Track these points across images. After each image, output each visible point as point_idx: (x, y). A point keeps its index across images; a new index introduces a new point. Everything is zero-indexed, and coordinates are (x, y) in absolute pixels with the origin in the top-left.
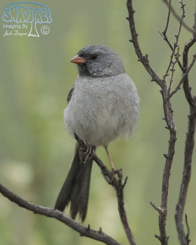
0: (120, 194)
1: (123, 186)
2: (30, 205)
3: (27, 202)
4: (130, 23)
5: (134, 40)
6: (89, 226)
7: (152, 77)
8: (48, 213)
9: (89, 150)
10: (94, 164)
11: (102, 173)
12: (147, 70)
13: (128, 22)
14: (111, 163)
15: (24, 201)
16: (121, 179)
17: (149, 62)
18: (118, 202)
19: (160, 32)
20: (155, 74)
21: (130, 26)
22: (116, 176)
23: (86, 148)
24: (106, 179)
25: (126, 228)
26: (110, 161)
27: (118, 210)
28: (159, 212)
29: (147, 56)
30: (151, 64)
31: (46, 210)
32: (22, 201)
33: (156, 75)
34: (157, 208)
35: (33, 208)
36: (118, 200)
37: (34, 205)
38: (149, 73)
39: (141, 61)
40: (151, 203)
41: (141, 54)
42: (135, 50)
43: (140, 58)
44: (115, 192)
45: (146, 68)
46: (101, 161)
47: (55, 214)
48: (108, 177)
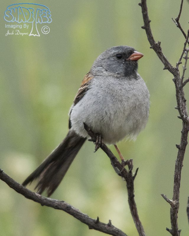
0: (130, 185)
1: (134, 178)
4: (142, 9)
5: (147, 27)
6: (98, 219)
7: (165, 65)
8: (56, 205)
9: (98, 140)
11: (111, 164)
12: (160, 57)
16: (131, 170)
17: (162, 50)
18: (128, 194)
21: (143, 12)
22: (126, 167)
24: (116, 170)
25: (136, 221)
27: (128, 202)
28: (171, 204)
29: (160, 43)
30: (164, 52)
31: (54, 202)
33: (169, 63)
34: (169, 201)
35: (40, 200)
36: (128, 192)
37: (41, 197)
38: (162, 60)
39: (153, 49)
40: (162, 195)
41: (153, 41)
42: (148, 37)
43: (152, 46)
45: (158, 56)
47: (62, 206)
48: (118, 168)
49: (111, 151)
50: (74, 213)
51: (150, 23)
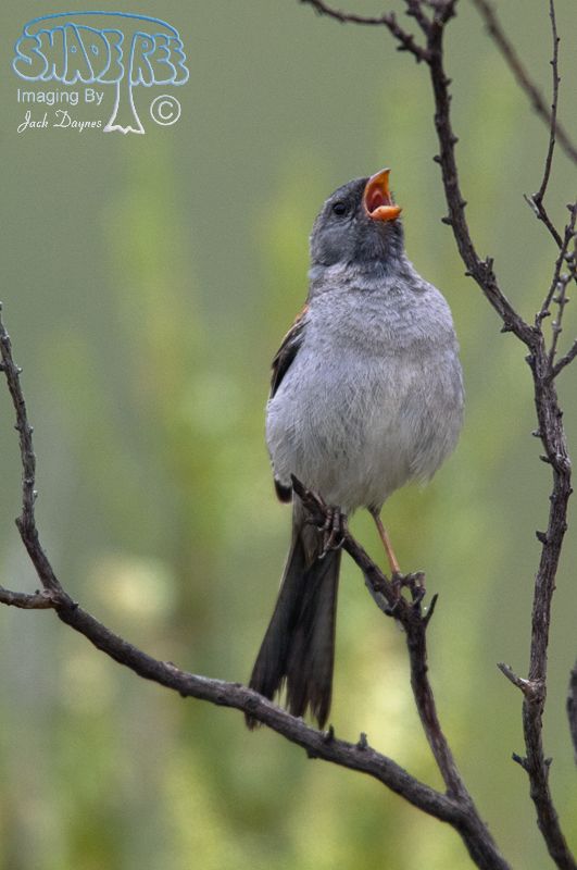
0: (415, 642)
1: (426, 621)
2: (168, 673)
3: (162, 663)
4: (443, 171)
5: (456, 220)
6: (332, 732)
7: (504, 320)
8: (220, 694)
9: (332, 520)
10: (346, 559)
11: (366, 584)
12: (491, 300)
13: (438, 167)
14: (390, 557)
15: (154, 662)
16: (420, 600)
17: (497, 279)
18: (412, 664)
19: (525, 196)
20: (513, 313)
21: (445, 180)
22: (406, 593)
23: (324, 516)
24: (378, 601)
25: (432, 735)
26: (387, 549)
27: (411, 684)
28: (524, 691)
29: (491, 262)
30: (501, 284)
31: (213, 687)
32: (150, 662)
33: (516, 316)
34: (520, 681)
35: (180, 682)
36: (412, 659)
37: (180, 673)
38: (497, 308)
39: (473, 276)
40: (502, 667)
41: (474, 256)
42: (459, 245)
43: (471, 268)
44: (404, 636)
45: (488, 296)
46: (363, 551)
47: (238, 697)
48: (385, 595)
49: (366, 550)
50: (268, 717)
51: (466, 209)
